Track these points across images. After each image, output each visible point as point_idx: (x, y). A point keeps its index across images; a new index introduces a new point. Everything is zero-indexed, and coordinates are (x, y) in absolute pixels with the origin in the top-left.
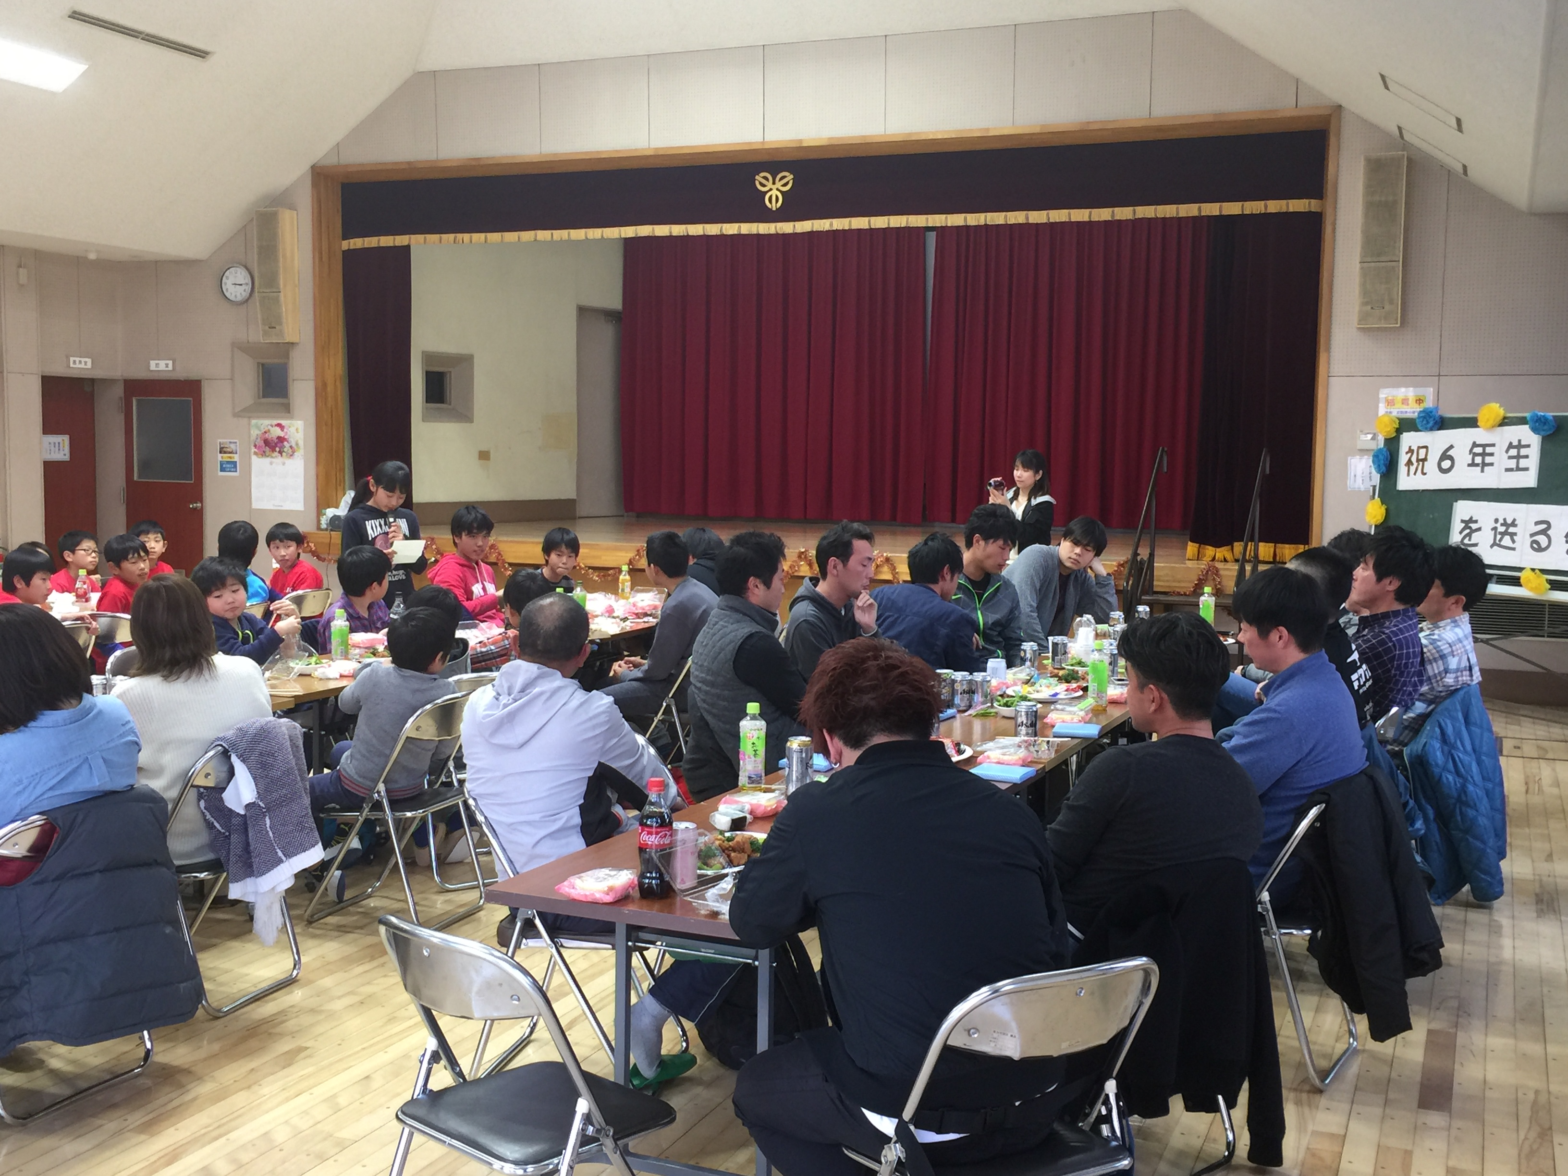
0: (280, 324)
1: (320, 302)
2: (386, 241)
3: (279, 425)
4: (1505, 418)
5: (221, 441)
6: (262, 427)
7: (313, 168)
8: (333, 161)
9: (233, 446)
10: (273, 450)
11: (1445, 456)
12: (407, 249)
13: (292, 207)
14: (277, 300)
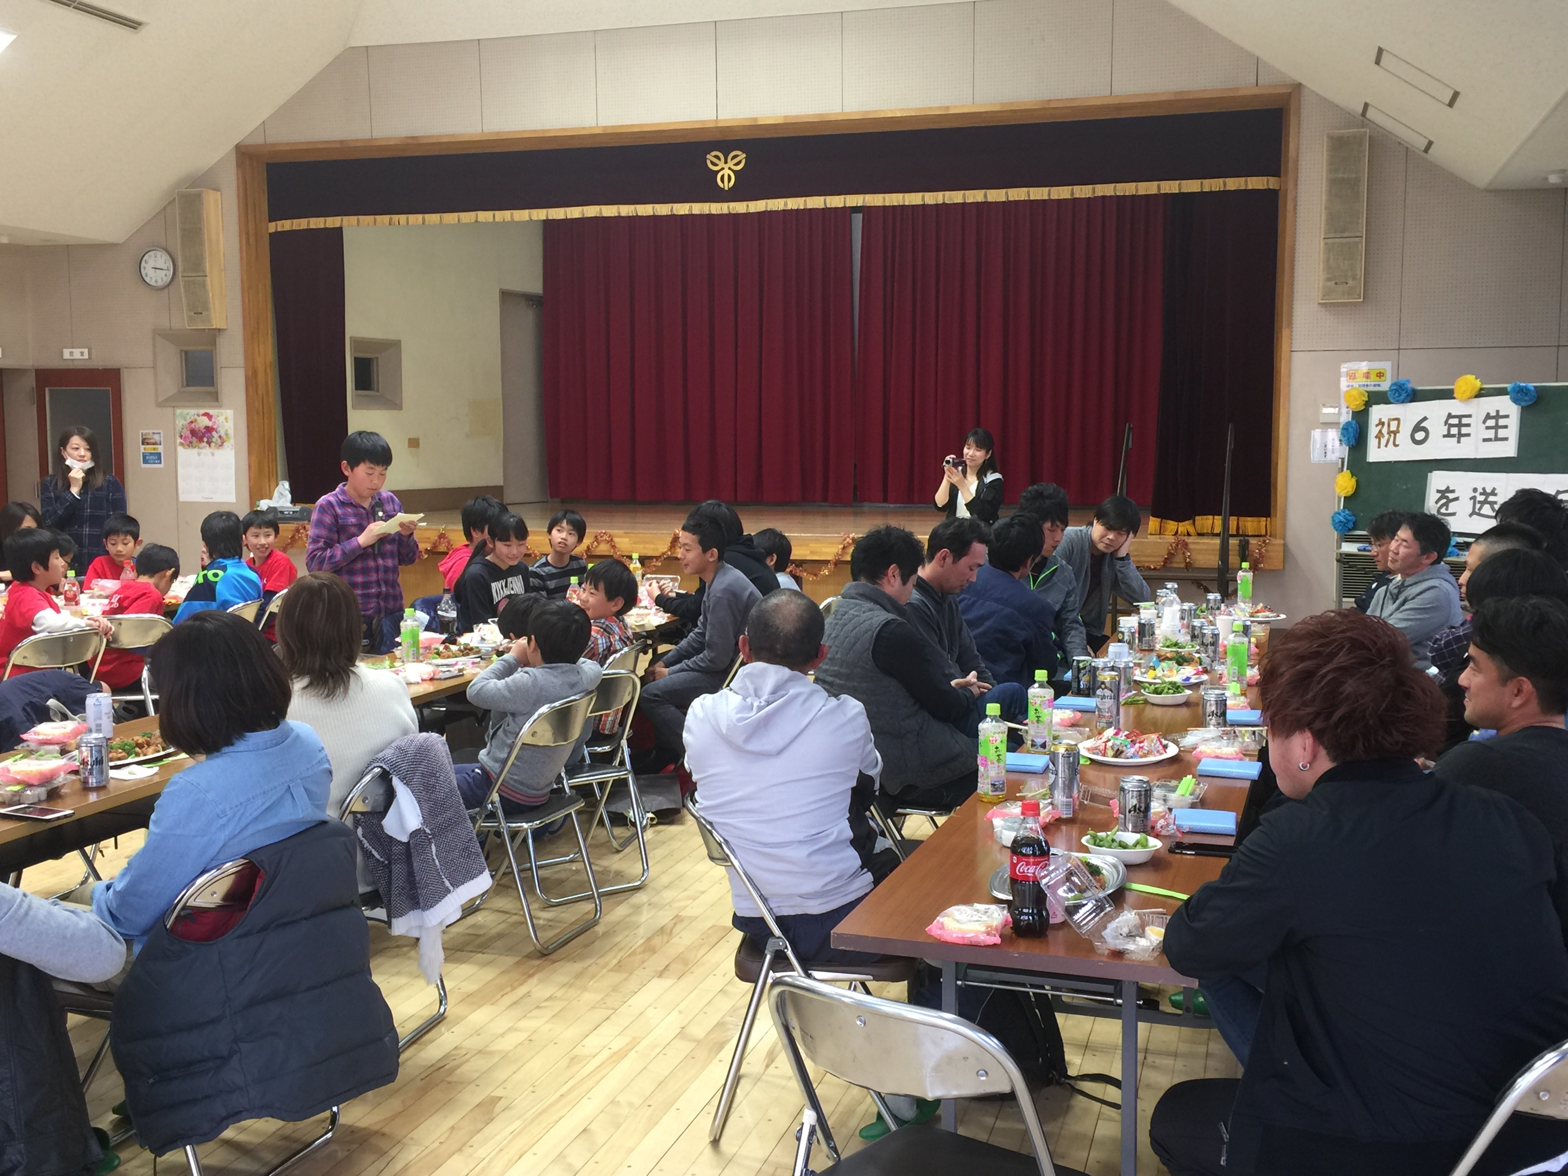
0: (207, 309)
1: (248, 288)
2: (317, 223)
3: (206, 414)
4: (1481, 389)
5: (145, 432)
6: (188, 417)
7: (238, 147)
8: (260, 140)
9: (156, 437)
10: (201, 440)
11: (1418, 428)
12: (339, 231)
13: (217, 189)
14: (204, 285)
